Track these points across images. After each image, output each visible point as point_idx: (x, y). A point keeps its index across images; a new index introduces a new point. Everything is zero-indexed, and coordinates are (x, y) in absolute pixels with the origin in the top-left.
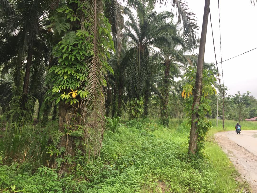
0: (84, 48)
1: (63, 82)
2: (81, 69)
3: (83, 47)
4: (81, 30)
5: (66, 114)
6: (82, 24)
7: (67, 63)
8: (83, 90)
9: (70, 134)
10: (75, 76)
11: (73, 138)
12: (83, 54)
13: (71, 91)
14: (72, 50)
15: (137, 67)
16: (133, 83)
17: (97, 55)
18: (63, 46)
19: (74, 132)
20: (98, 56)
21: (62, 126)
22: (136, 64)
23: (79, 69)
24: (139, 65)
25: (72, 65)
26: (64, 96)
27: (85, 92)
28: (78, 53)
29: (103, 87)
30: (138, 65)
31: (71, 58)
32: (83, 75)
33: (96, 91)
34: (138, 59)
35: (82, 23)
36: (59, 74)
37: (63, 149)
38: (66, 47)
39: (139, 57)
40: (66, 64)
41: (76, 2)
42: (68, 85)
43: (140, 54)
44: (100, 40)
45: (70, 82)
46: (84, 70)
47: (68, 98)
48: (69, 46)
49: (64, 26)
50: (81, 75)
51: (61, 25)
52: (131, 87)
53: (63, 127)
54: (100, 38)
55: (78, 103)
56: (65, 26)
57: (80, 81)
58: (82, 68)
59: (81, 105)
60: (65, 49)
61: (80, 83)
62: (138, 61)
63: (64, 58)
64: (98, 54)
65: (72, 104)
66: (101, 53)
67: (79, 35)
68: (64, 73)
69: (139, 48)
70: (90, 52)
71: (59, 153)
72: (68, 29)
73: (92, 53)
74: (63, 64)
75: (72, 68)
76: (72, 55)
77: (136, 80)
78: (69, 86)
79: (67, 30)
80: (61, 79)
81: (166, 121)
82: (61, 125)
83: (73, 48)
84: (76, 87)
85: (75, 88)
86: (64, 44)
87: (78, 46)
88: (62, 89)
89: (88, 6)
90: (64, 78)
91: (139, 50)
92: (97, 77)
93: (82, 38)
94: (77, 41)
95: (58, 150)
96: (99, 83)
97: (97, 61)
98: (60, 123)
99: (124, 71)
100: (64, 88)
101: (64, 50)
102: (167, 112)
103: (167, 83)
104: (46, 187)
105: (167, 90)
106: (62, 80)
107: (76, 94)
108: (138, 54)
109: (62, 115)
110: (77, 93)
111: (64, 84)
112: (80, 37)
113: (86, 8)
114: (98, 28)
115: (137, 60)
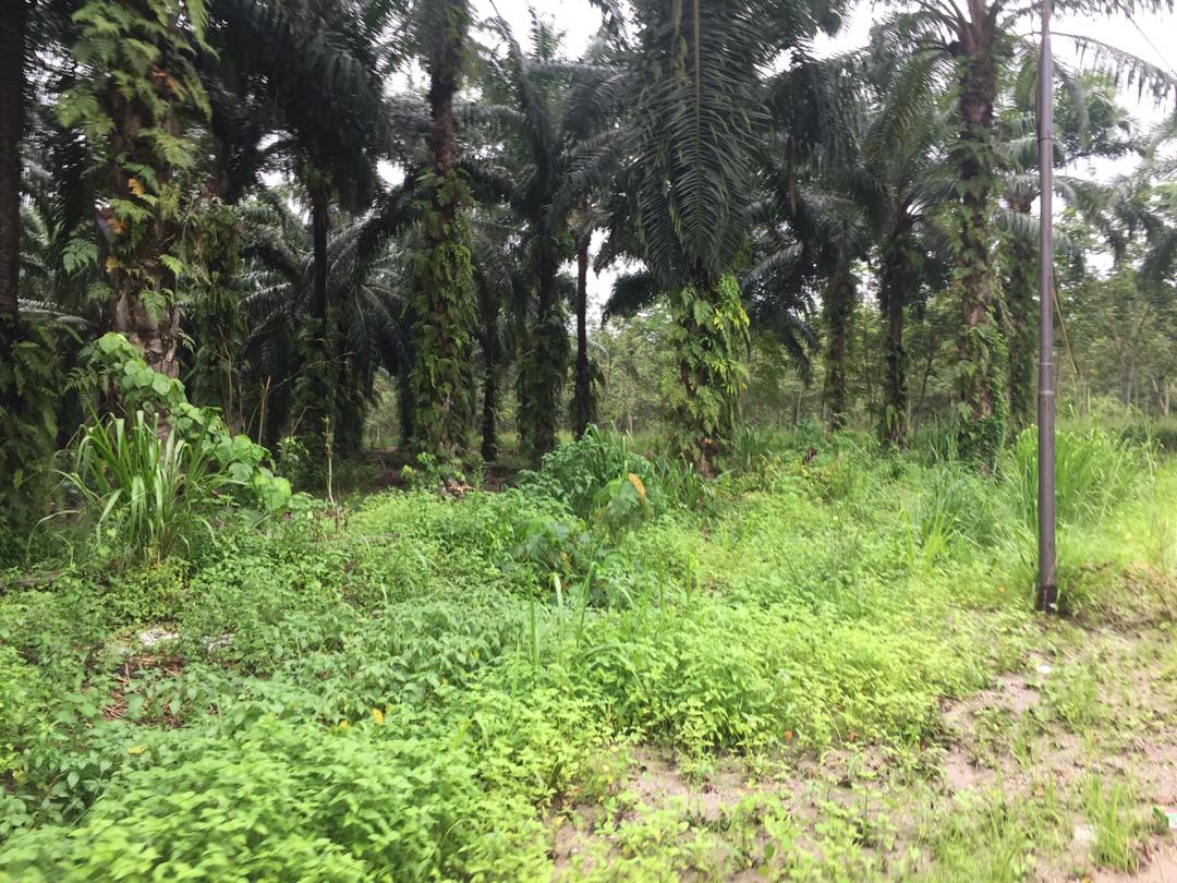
81: (973, 435)
102: (979, 372)
103: (976, 174)
105: (976, 226)
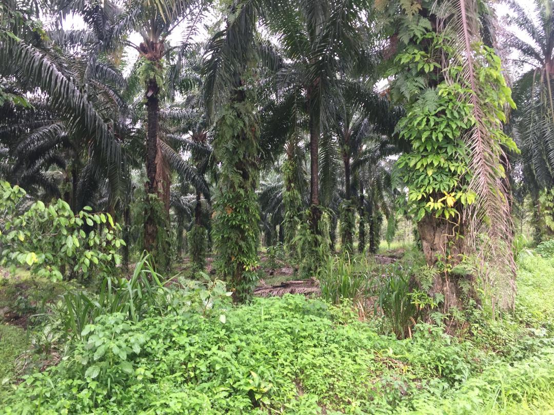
0: (457, 116)
1: (426, 181)
2: (456, 153)
3: (456, 114)
4: (445, 83)
5: (434, 235)
6: (445, 72)
7: (431, 148)
8: (465, 191)
9: (449, 270)
10: (446, 168)
11: (456, 278)
12: (457, 127)
13: (444, 195)
14: (437, 123)
15: (547, 115)
16: (541, 155)
17: (480, 122)
18: (419, 119)
19: (456, 266)
20: (483, 122)
21: (431, 257)
22: (544, 108)
23: (452, 154)
24: (551, 110)
25: (439, 150)
26: (431, 205)
27: (468, 194)
28: (448, 126)
29: (502, 179)
30: (549, 110)
31: (437, 138)
32: (460, 163)
33: (490, 190)
34: (548, 96)
35: (445, 70)
36: (417, 168)
37: (440, 298)
38: (425, 120)
39: (547, 92)
40: (429, 148)
41: (430, 37)
42: (436, 184)
43: (551, 84)
44: (482, 93)
45: (439, 179)
46: (462, 154)
47: (440, 208)
48: (429, 117)
49: (414, 83)
50: (457, 164)
51: (408, 84)
52: (538, 165)
53: (433, 258)
54: (481, 88)
55: (458, 215)
56: (416, 84)
57: (457, 176)
58: (458, 151)
59: (464, 219)
60: (424, 123)
61: (457, 179)
62: (548, 100)
63: (423, 140)
64: (484, 119)
65: (447, 217)
66: (488, 116)
67: (445, 94)
68: (427, 165)
69: (545, 71)
70: (469, 120)
71: (435, 304)
72: (422, 87)
73: (473, 120)
74: (422, 149)
75: (438, 153)
76: (437, 132)
77: (547, 147)
78: (438, 186)
79: (421, 89)
80: (422, 177)
82: (429, 255)
83: (437, 120)
84: (452, 187)
85: (449, 189)
86: (419, 116)
87: (446, 115)
88: (426, 193)
89: (450, 36)
90: (428, 173)
91: (545, 75)
92: (488, 164)
93: (451, 97)
94: (441, 105)
95: (432, 299)
96: (492, 173)
97: (483, 133)
98: (426, 252)
99: (511, 130)
100: (431, 192)
101: (423, 126)
104: (439, 354)
106: (425, 178)
107: (453, 198)
108: (544, 85)
109: (428, 237)
110: (454, 196)
111: (429, 184)
112: (446, 97)
113: (449, 41)
114: (477, 71)
115: (546, 99)
